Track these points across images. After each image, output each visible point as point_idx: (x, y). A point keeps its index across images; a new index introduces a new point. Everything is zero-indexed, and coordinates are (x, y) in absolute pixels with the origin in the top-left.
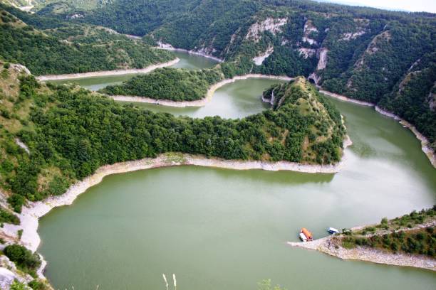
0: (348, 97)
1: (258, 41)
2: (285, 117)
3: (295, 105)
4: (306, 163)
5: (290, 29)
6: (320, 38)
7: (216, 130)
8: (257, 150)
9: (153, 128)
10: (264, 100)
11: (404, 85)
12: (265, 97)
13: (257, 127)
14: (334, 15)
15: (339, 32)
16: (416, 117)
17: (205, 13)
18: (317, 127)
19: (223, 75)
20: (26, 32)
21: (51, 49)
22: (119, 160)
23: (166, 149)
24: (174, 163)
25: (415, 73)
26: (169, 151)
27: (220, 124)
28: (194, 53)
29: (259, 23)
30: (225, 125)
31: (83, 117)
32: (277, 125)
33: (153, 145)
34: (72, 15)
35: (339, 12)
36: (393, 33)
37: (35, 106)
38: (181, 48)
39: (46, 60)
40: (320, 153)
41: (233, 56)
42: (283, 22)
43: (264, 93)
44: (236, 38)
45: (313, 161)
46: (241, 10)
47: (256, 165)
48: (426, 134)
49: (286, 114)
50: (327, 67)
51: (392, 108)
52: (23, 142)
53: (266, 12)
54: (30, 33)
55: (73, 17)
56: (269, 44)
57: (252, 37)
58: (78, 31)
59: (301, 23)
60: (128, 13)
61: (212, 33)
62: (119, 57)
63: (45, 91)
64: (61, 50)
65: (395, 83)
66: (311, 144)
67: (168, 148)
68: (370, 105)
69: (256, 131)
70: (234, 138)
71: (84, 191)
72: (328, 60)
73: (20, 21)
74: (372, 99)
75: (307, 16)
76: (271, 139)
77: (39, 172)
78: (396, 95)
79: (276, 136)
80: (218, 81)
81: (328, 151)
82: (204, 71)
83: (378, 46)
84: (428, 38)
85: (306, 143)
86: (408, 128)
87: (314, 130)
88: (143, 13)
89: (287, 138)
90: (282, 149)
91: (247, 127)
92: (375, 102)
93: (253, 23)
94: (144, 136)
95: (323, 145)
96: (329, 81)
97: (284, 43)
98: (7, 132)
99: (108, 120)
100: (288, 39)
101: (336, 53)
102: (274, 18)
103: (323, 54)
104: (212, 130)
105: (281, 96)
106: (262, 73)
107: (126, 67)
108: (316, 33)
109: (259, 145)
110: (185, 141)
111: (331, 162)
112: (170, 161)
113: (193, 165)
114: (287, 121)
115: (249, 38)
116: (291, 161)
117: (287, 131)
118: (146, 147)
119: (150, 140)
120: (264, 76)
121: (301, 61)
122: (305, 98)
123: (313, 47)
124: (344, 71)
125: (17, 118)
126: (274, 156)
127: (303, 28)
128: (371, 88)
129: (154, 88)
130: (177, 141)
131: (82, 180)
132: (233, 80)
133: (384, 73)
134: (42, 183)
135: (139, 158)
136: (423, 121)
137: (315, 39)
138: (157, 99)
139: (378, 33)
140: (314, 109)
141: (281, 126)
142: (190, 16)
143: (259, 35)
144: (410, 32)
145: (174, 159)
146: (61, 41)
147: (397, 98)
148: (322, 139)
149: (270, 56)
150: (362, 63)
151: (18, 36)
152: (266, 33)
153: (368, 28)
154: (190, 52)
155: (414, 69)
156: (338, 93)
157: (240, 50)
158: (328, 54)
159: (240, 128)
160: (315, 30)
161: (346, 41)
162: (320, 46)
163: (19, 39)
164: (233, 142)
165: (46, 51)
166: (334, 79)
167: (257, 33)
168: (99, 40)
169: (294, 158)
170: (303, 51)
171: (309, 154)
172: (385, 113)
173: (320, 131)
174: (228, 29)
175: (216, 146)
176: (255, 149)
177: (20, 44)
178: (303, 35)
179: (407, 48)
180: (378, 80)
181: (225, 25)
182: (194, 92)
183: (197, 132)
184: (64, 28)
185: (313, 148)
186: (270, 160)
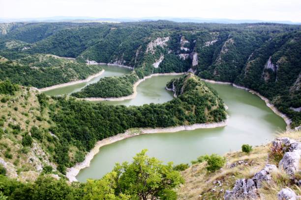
0: (216, 80)
1: (154, 53)
2: (192, 98)
3: (195, 91)
4: (209, 123)
5: (172, 43)
6: (192, 47)
7: (155, 111)
8: (181, 119)
9: (119, 115)
10: (168, 89)
11: (248, 69)
12: (169, 88)
13: (178, 106)
14: (197, 32)
15: (203, 42)
16: (258, 87)
17: (114, 38)
18: (210, 101)
19: (138, 77)
20: (9, 65)
21: (27, 74)
22: (105, 137)
23: (129, 127)
24: (135, 134)
25: (252, 61)
26: (131, 127)
27: (155, 107)
28: (111, 65)
29: (153, 42)
30: (159, 108)
31: (79, 114)
32: (189, 103)
33: (122, 125)
34: (22, 48)
35: (200, 29)
36: (235, 39)
37: (50, 111)
38: (102, 62)
39: (25, 81)
40: (215, 116)
41: (140, 64)
42: (167, 39)
43: (167, 85)
44: (139, 52)
45: (213, 121)
46: (137, 34)
47: (182, 128)
48: (267, 96)
49: (192, 96)
50: (199, 63)
51: (243, 84)
52: (54, 133)
53: (156, 34)
54: (11, 65)
55: (23, 49)
56: (161, 54)
57: (150, 51)
58: (35, 59)
59: (178, 39)
60: (60, 43)
61: (122, 51)
62: (70, 73)
63: (52, 101)
64: (33, 73)
65: (242, 69)
66: (210, 112)
67: (130, 125)
68: (229, 83)
69: (178, 109)
70: (167, 114)
71: (92, 158)
72: (199, 60)
73: (3, 58)
74: (230, 80)
75: (181, 34)
76: (187, 112)
77: (68, 149)
78: (244, 76)
79: (189, 110)
80: (136, 81)
81: (220, 114)
82: (126, 76)
83: (228, 48)
84: (255, 40)
85: (206, 112)
86: (255, 94)
87: (209, 104)
88: (71, 42)
89: (195, 110)
90: (194, 117)
91: (172, 107)
92: (232, 81)
93: (149, 42)
94: (116, 121)
95: (216, 111)
96: (202, 72)
97: (169, 52)
98: (43, 129)
99: (94, 114)
100: (171, 49)
101: (203, 54)
102: (161, 37)
103: (195, 56)
104: (153, 111)
105: (182, 86)
106: (160, 73)
107: (76, 79)
108: (188, 44)
109: (182, 116)
110: (139, 120)
111: (223, 120)
112: (133, 133)
113: (147, 134)
114: (193, 100)
115: (148, 52)
116: (201, 123)
117: (194, 106)
118: (119, 127)
119: (120, 123)
120: (161, 74)
121: (182, 62)
122: (200, 85)
123: (187, 52)
124: (210, 65)
125: (45, 120)
126: (191, 121)
127: (180, 41)
128: (229, 73)
129: (103, 91)
130: (134, 121)
131: (89, 152)
132: (144, 79)
133: (234, 63)
134: (71, 156)
135: (116, 134)
136: (263, 89)
137: (188, 48)
138: (105, 98)
139: (225, 40)
140: (206, 91)
141: (191, 104)
142: (105, 41)
143: (154, 49)
144: (244, 37)
145: (135, 131)
146: (32, 68)
147: (245, 77)
148: (214, 108)
149: (162, 61)
150: (220, 59)
151: (5, 68)
152: (158, 47)
153: (219, 37)
154: (109, 64)
155: (251, 59)
156: (209, 79)
157: (144, 60)
158: (198, 56)
159: (168, 108)
160: (187, 42)
161: (207, 47)
162: (192, 51)
163: (6, 70)
164: (167, 117)
165: (24, 75)
166: (205, 71)
167: (153, 48)
168: (49, 63)
169: (201, 121)
170: (182, 55)
171: (210, 117)
172: (239, 87)
173: (213, 104)
174: (132, 47)
175: (157, 120)
176: (179, 119)
177: (7, 73)
178: (180, 46)
179: (244, 47)
180: (231, 68)
181: (129, 45)
182: (127, 90)
183: (144, 114)
184: (25, 58)
185: (211, 113)
186: (189, 124)
